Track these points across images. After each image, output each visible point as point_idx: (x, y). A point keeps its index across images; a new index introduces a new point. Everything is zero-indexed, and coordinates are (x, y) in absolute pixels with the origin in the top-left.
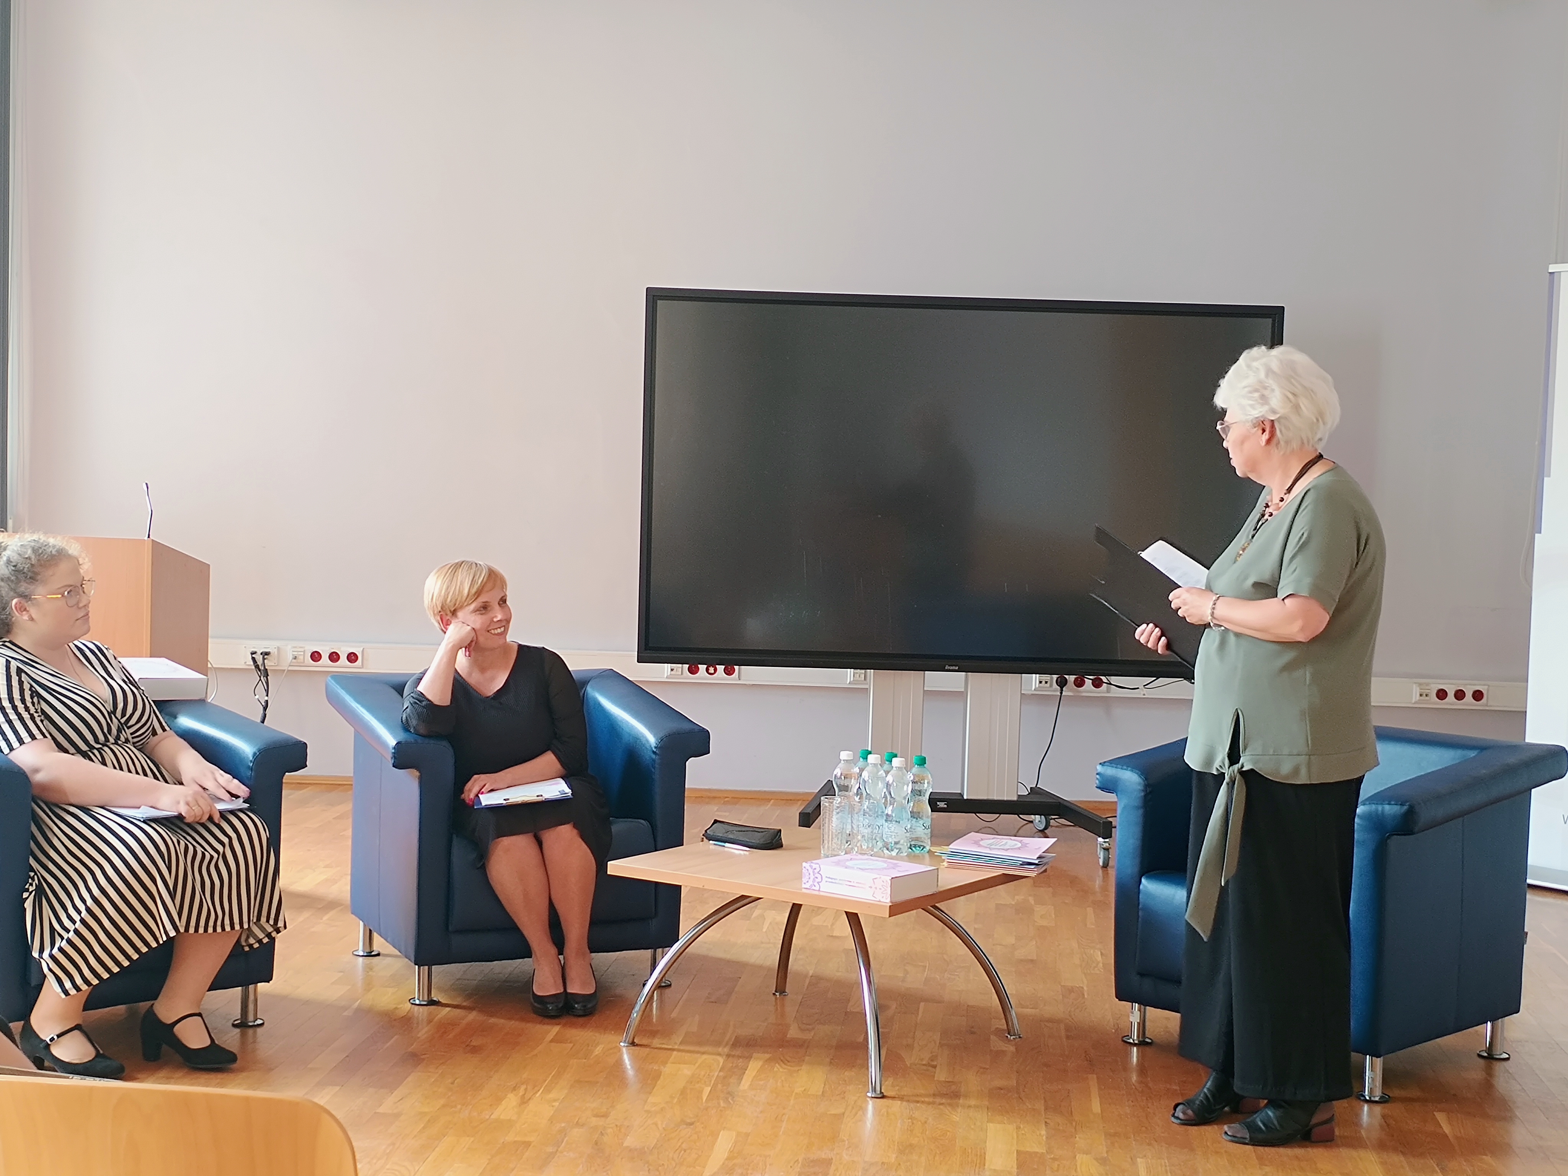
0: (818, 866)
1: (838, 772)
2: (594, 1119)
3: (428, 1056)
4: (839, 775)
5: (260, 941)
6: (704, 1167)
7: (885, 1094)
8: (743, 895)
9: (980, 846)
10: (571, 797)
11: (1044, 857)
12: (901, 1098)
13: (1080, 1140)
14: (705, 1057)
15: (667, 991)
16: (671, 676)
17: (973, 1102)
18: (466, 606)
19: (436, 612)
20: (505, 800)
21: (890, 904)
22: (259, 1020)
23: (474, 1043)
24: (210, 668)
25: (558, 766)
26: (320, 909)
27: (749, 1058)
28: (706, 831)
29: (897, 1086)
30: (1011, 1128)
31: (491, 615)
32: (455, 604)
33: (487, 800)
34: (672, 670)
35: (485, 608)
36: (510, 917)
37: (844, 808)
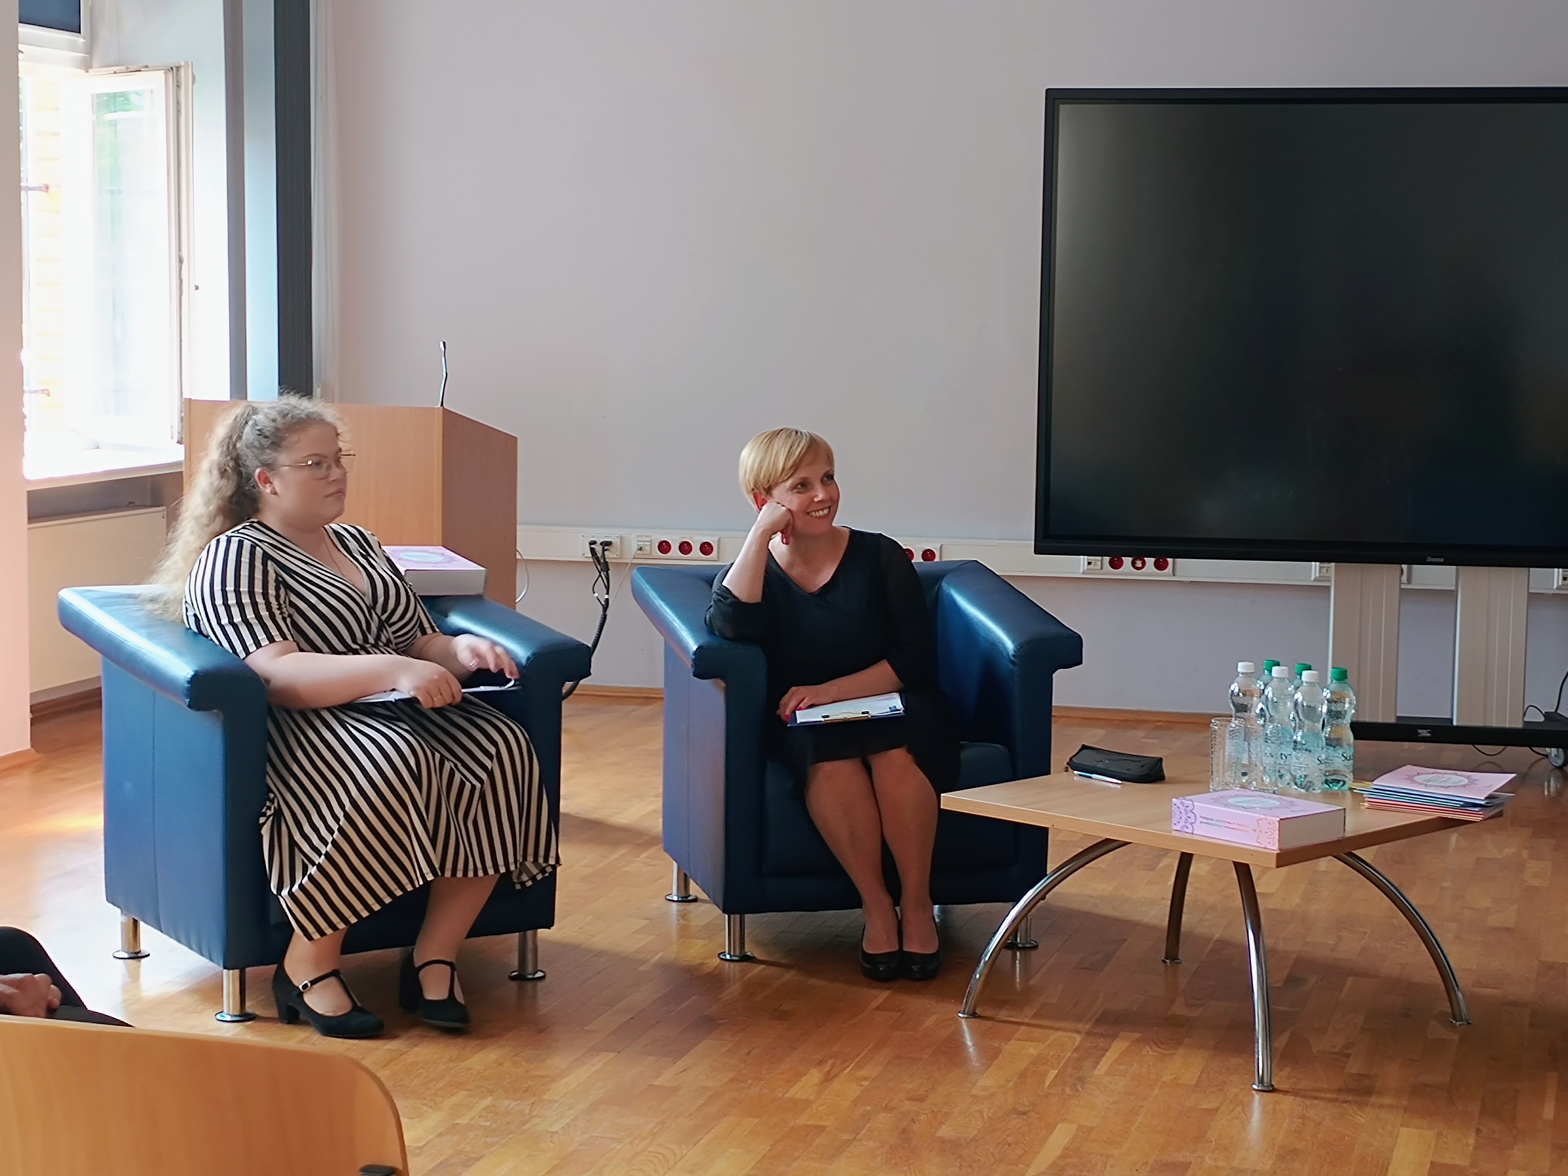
0: (1191, 802)
1: (1235, 687)
2: (907, 1102)
3: (725, 1021)
4: (1236, 690)
5: (533, 878)
6: (1029, 1166)
7: (1276, 1086)
8: (1107, 839)
9: (1413, 781)
10: (904, 714)
11: (1498, 798)
12: (1295, 1093)
13: (1518, 1153)
14: (1059, 1033)
15: (1033, 953)
16: (1088, 571)
17: (1387, 1101)
18: (781, 482)
19: (749, 490)
20: (823, 717)
21: (1279, 852)
22: (539, 972)
23: (783, 1008)
24: (519, 559)
25: (894, 677)
26: (638, 844)
27: (1114, 1037)
28: (1071, 759)
29: (1295, 1077)
30: (1430, 1134)
31: (812, 494)
32: (769, 481)
33: (803, 717)
34: (1089, 563)
35: (803, 486)
36: (835, 859)
37: (1240, 733)
